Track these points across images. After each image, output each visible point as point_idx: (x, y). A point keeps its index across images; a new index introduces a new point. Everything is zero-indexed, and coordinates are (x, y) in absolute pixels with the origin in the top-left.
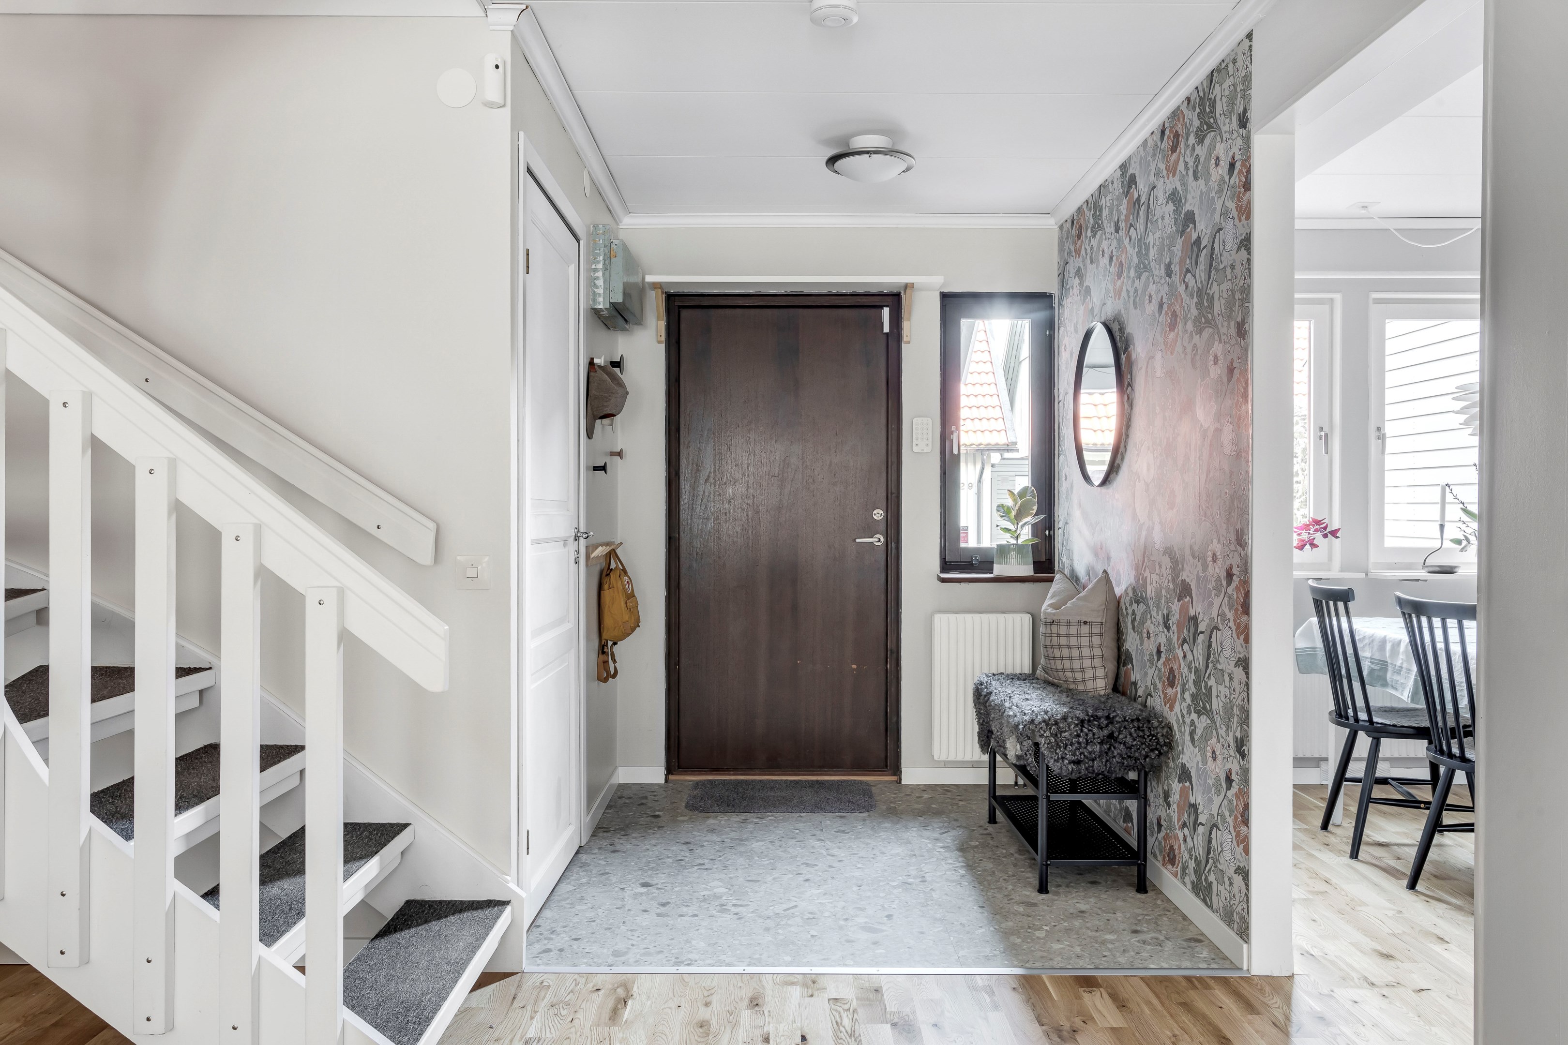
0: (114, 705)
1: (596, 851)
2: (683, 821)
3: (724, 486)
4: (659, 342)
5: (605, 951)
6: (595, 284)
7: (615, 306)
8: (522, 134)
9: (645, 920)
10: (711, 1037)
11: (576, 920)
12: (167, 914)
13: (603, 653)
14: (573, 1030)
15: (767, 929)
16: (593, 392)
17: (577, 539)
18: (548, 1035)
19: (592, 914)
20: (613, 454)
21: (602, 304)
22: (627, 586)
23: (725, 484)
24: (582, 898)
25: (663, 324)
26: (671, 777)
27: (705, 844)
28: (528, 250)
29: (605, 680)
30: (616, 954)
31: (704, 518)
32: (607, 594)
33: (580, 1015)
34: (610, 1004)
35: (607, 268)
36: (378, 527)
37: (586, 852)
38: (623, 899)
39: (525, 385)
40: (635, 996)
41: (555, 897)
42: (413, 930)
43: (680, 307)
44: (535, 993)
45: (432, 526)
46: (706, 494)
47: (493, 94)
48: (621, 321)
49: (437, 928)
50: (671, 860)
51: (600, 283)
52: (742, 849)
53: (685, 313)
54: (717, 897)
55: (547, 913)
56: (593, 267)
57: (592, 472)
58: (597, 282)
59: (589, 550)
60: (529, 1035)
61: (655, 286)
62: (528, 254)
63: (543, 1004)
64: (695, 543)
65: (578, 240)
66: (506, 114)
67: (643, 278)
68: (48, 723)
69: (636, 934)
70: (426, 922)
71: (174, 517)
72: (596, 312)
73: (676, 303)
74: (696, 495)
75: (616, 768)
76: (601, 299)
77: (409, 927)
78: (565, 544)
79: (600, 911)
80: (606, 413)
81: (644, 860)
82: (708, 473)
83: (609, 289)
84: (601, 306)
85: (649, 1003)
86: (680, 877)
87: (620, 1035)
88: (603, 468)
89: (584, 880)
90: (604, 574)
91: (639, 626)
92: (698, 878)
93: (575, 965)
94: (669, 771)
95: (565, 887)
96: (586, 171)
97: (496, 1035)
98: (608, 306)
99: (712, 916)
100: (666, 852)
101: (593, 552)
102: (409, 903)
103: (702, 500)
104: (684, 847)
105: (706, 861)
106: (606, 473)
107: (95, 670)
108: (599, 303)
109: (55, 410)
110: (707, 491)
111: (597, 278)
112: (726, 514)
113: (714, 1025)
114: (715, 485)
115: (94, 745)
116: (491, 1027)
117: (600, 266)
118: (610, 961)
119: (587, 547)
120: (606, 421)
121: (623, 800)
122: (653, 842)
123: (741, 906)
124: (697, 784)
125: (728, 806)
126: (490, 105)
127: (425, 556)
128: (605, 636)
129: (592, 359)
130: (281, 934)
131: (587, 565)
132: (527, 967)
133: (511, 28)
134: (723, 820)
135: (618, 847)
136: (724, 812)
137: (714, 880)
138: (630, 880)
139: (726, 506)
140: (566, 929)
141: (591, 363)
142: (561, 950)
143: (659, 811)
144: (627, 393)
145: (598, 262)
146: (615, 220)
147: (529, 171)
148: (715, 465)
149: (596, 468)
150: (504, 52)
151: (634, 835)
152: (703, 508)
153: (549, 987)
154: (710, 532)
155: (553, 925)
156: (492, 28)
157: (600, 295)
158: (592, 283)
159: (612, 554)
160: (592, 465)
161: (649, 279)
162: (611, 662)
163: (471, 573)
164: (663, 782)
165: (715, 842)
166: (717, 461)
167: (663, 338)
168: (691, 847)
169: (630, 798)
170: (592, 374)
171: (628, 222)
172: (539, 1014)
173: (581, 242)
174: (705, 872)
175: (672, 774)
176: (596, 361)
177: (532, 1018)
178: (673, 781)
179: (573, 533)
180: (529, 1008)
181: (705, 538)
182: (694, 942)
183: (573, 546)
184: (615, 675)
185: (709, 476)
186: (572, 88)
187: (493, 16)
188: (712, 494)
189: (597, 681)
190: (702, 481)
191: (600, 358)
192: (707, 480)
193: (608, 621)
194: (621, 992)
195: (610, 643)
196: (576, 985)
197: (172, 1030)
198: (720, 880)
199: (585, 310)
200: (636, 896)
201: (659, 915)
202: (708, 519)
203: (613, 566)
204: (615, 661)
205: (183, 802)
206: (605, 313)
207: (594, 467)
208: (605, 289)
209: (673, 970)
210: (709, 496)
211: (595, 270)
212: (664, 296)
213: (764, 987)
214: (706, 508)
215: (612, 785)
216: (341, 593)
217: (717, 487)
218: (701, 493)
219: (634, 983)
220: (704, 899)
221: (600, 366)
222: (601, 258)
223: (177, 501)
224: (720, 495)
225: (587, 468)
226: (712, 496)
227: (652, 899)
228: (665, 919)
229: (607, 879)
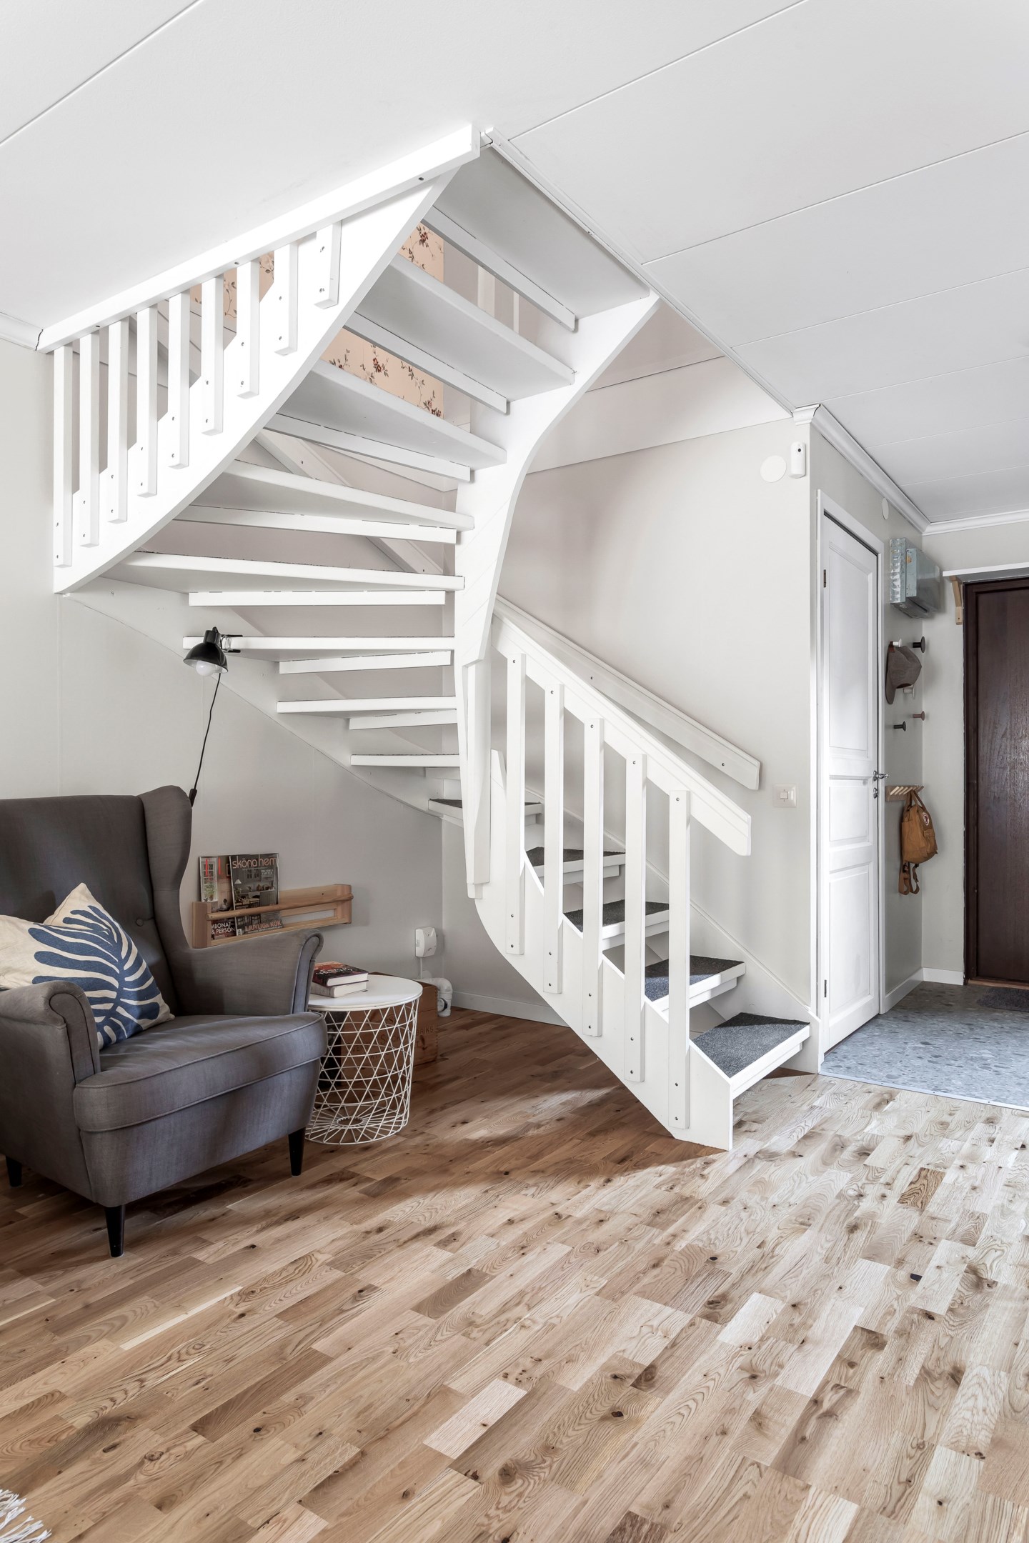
0: (574, 865)
1: (892, 1019)
2: (971, 1011)
3: (1019, 741)
4: (958, 624)
5: (882, 1074)
6: (894, 585)
7: (911, 601)
8: (819, 491)
9: (918, 1063)
10: (947, 1130)
11: (864, 1054)
12: (599, 971)
13: (904, 871)
14: (846, 1108)
15: (1020, 1084)
16: (891, 668)
17: (876, 779)
18: (828, 1106)
19: (878, 1053)
20: (915, 716)
21: (899, 599)
22: (925, 820)
23: (1021, 738)
24: (872, 1043)
25: (961, 609)
26: (970, 982)
27: (985, 1027)
28: (825, 571)
29: (906, 893)
30: (889, 1077)
31: (1000, 768)
32: (906, 824)
33: (853, 1102)
34: (877, 1100)
35: (904, 571)
36: (723, 765)
37: (883, 1019)
38: (904, 1049)
39: (822, 665)
40: (896, 1100)
41: (853, 1039)
42: (741, 1027)
43: (978, 593)
44: (824, 1086)
45: (757, 763)
46: (1003, 747)
47: (797, 468)
48: (920, 611)
49: (757, 1028)
50: (951, 1033)
51: (898, 583)
52: (1018, 1035)
53: (982, 598)
54: (982, 1059)
55: (844, 1047)
56: (892, 571)
57: (891, 731)
58: (895, 583)
59: (888, 789)
60: (814, 1104)
61: (952, 578)
62: (825, 574)
63: (828, 1092)
64: (992, 788)
65: (876, 554)
66: (807, 481)
67: (941, 573)
68: (543, 868)
69: (908, 1069)
70: (751, 1024)
71: (603, 751)
72: (896, 606)
73: (974, 591)
74: (993, 748)
75: (920, 968)
76: (899, 596)
77: (740, 1025)
78: (865, 782)
79: (884, 1052)
80: (902, 683)
81: (929, 1029)
82: (1004, 729)
83: (905, 586)
84: (899, 601)
85: (906, 1105)
86: (956, 1043)
87: (879, 1117)
88: (903, 726)
89: (877, 1034)
90: (906, 809)
91: (937, 853)
92: (971, 1046)
93: (856, 1077)
94: (968, 975)
95: (860, 1036)
96: (884, 500)
97: (792, 1100)
98: (904, 600)
99: (976, 1069)
100: (949, 1028)
101: (891, 791)
102: (741, 1014)
103: (999, 752)
104: (966, 1026)
105: (982, 1037)
106: (905, 730)
107: (565, 850)
108: (897, 599)
109: (547, 694)
110: (1003, 744)
111: (896, 580)
112: (1021, 764)
113: (952, 1126)
114: (1011, 740)
115: (565, 886)
116: (790, 1096)
117: (898, 570)
118: (883, 1080)
119: (886, 787)
120: (907, 690)
121: (924, 992)
122: (941, 1020)
123: (1002, 1067)
124: (993, 989)
125: (1016, 1006)
126: (796, 477)
127: (753, 784)
128: (906, 858)
129: (892, 643)
130: (658, 998)
131: (886, 800)
132: (820, 1070)
133: (810, 421)
134: (1008, 1015)
135: (910, 1019)
136: (1011, 1010)
137: (984, 1049)
138: (914, 1039)
139: (1022, 757)
140: (856, 1058)
141: (891, 646)
142: (849, 1068)
143: (953, 1002)
144: (921, 667)
145: (896, 568)
146: (918, 531)
147: (826, 514)
148: (1011, 722)
149: (896, 727)
150: (804, 437)
151: (925, 1014)
152: (1000, 759)
153: (835, 1084)
154: (1006, 779)
155: (846, 1054)
156: (797, 424)
157: (898, 593)
158: (890, 584)
159: (913, 795)
160: (892, 724)
161: (945, 574)
162: (913, 881)
163: (783, 796)
164: (962, 984)
165: (995, 1027)
166: (1013, 719)
167: (961, 620)
168: (972, 1027)
169: (930, 991)
170: (891, 654)
171: (929, 530)
172: (824, 1096)
173: (880, 555)
174: (979, 1044)
175: (971, 979)
176: (895, 644)
177: (819, 1097)
178: (970, 985)
179: (872, 774)
180: (818, 1092)
181: (1002, 784)
182: (953, 1081)
183: (872, 785)
184: (916, 892)
185: (1005, 732)
186: (864, 446)
187: (797, 417)
188: (1009, 746)
189: (898, 894)
190: (999, 737)
191: (898, 641)
192: (1003, 736)
193: (907, 847)
194: (886, 1096)
195: (912, 865)
196: (854, 1087)
197: (600, 1036)
198: (990, 1050)
199: (885, 607)
200: (915, 1049)
201: (929, 1061)
202: (1004, 768)
203: (913, 803)
204: (916, 880)
205: (607, 921)
206: (903, 606)
207: (895, 726)
208: (902, 588)
209: (931, 1092)
210: (1006, 749)
211: (894, 574)
212: (962, 586)
213: (1002, 1115)
214: (1003, 759)
215: (914, 982)
216: (689, 794)
217: (1013, 742)
218: (998, 747)
219: (898, 1093)
220: (972, 1059)
221: (897, 647)
222: (899, 564)
223: (604, 742)
224: (1016, 748)
225: (886, 727)
226: (1008, 749)
227: (928, 1052)
228: (934, 1065)
229: (895, 1036)
